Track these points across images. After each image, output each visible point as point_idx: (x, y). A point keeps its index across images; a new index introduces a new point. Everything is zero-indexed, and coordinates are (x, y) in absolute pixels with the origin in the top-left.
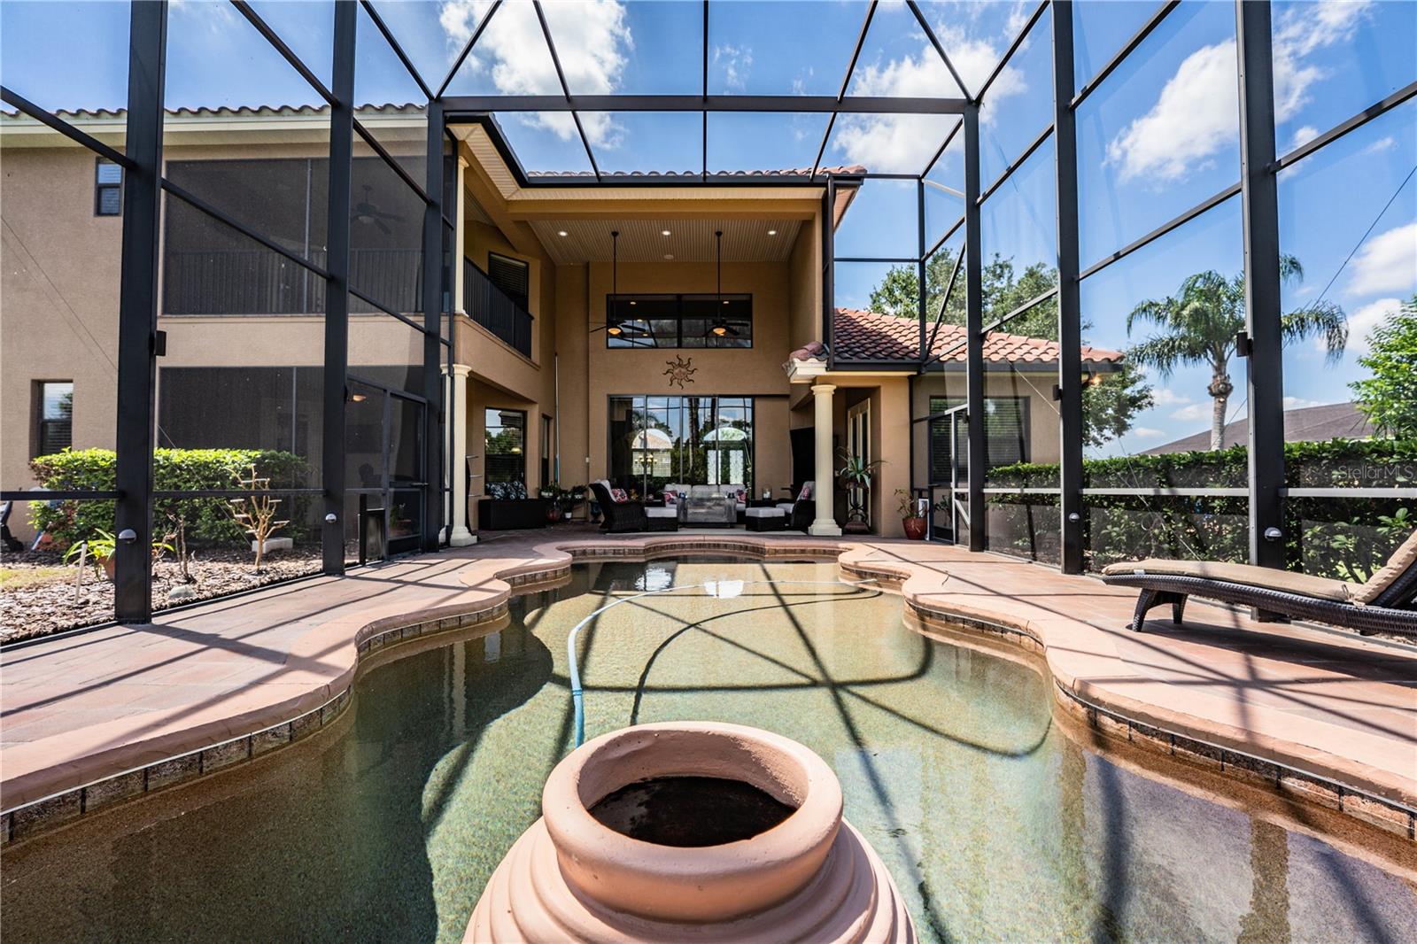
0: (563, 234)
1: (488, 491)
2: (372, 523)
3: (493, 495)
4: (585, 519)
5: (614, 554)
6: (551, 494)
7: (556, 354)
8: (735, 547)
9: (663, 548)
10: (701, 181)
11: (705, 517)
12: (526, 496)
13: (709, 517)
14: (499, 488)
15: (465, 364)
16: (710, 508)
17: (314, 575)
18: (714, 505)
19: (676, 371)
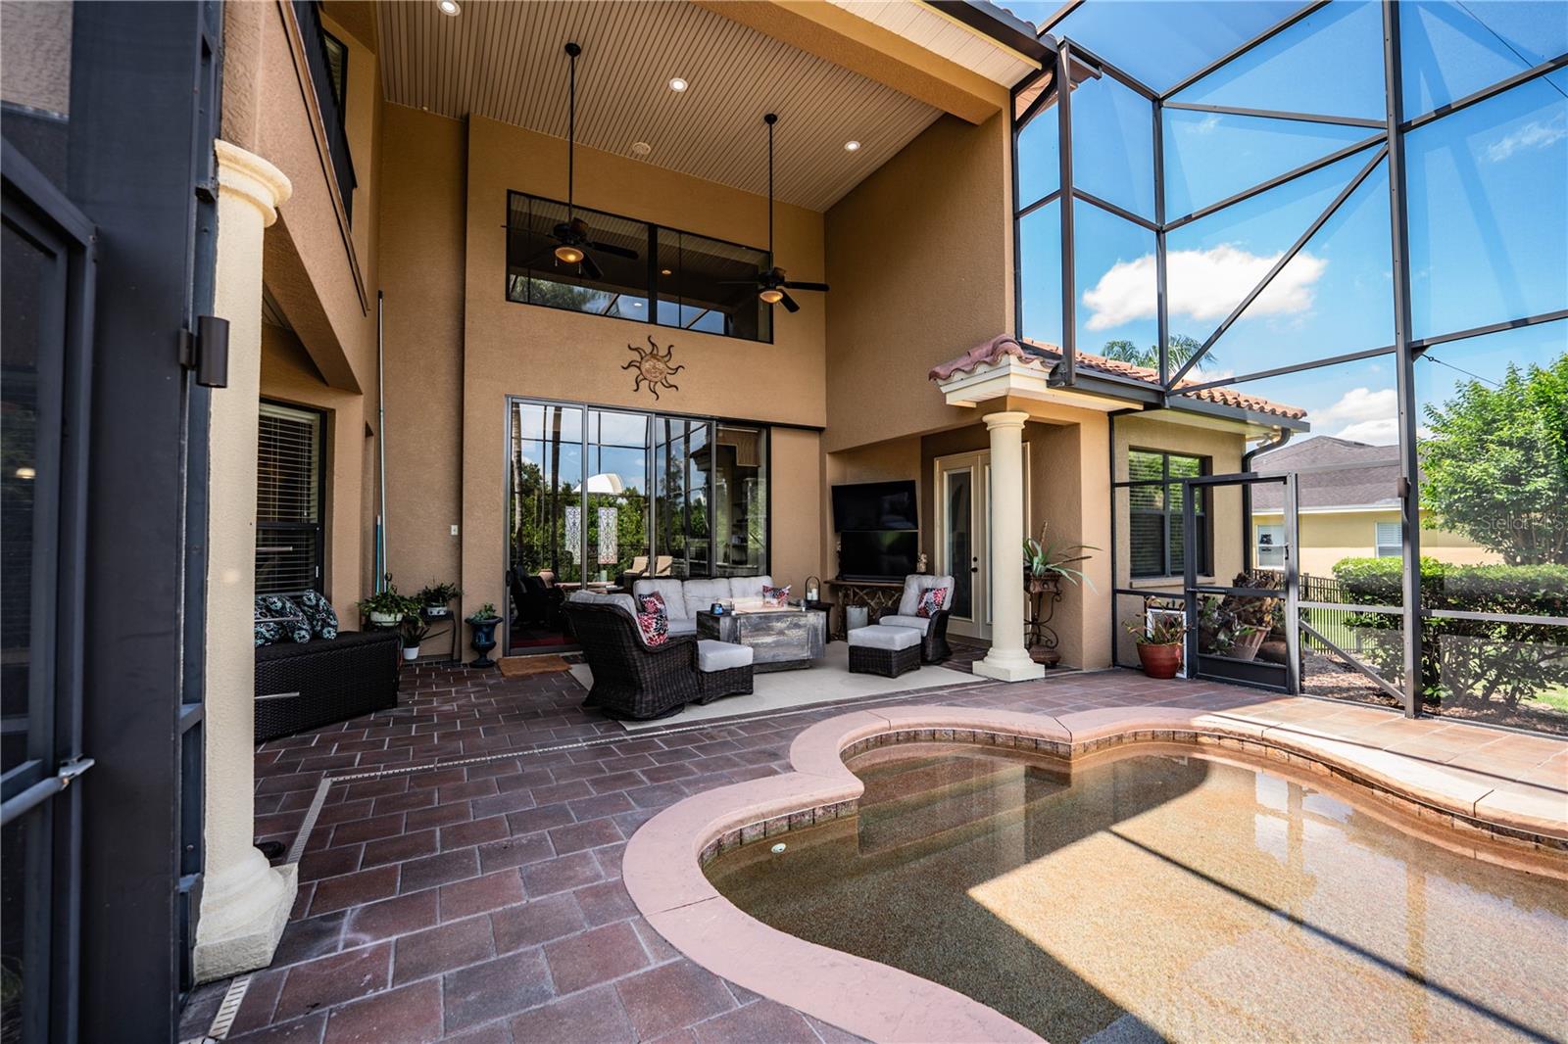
4: (452, 659)
11: (773, 653)
13: (780, 650)
19: (646, 365)
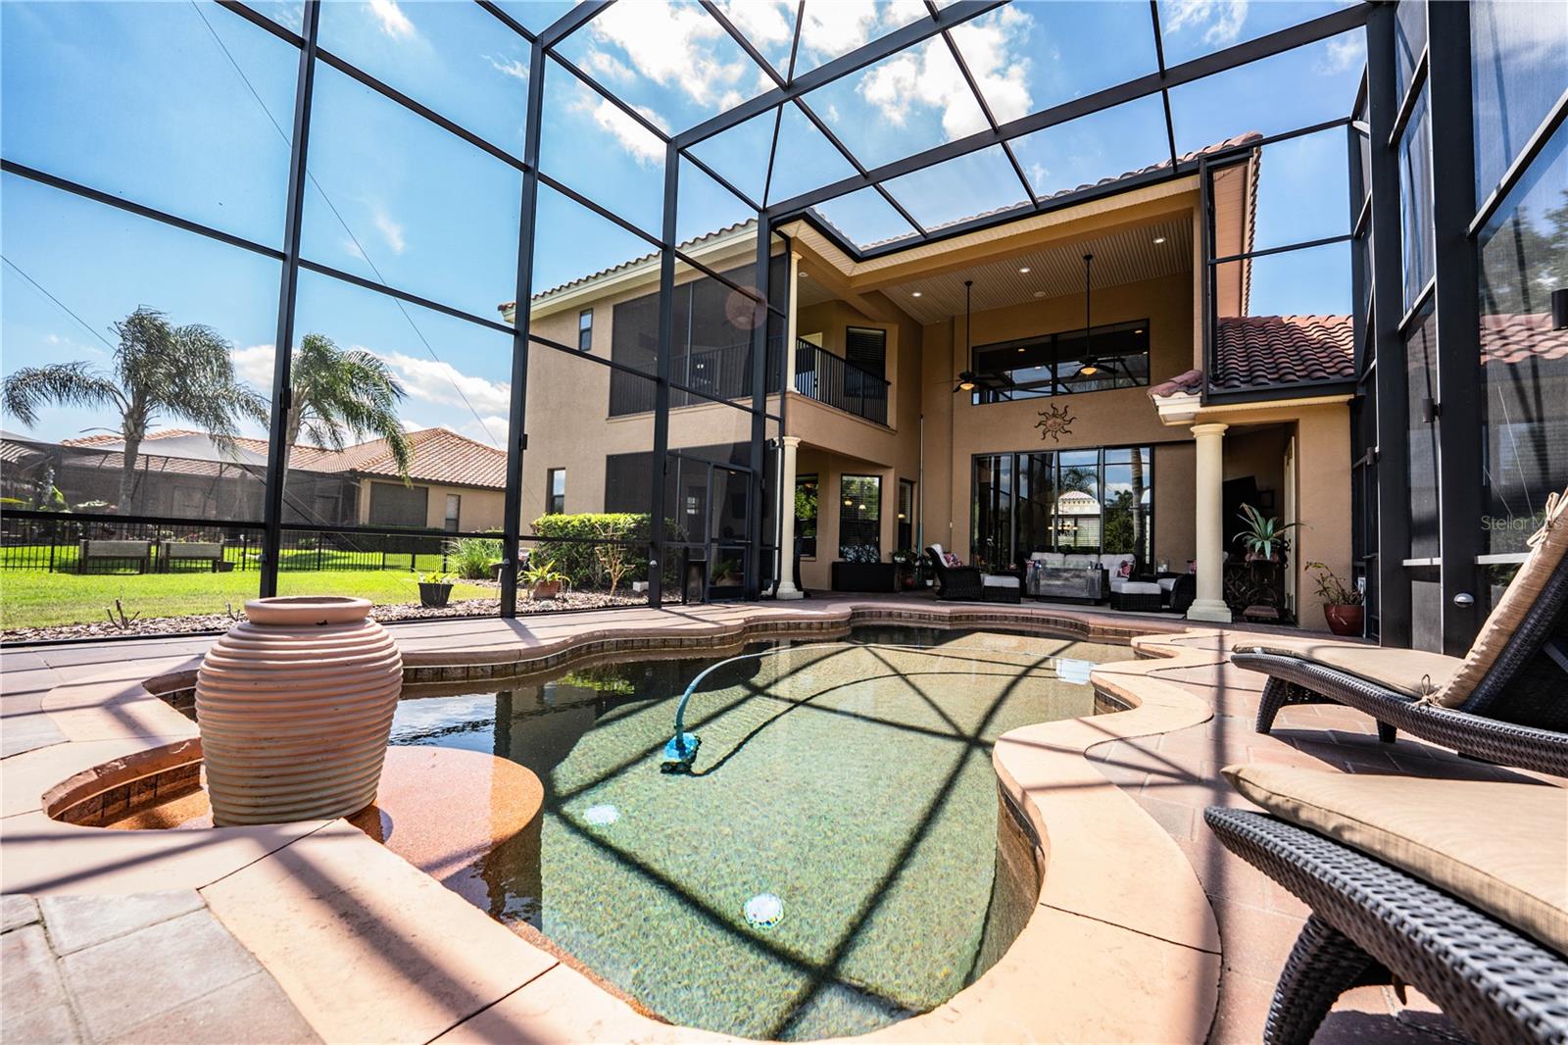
0: (917, 295)
1: (841, 554)
2: (694, 571)
3: (846, 557)
5: (920, 618)
6: (903, 559)
7: (922, 417)
8: (1065, 624)
9: (980, 618)
10: (1034, 209)
11: (1061, 591)
12: (879, 560)
13: (1066, 590)
14: (851, 551)
15: (795, 436)
16: (1067, 579)
17: (640, 606)
18: (1072, 577)
19: (1050, 422)
